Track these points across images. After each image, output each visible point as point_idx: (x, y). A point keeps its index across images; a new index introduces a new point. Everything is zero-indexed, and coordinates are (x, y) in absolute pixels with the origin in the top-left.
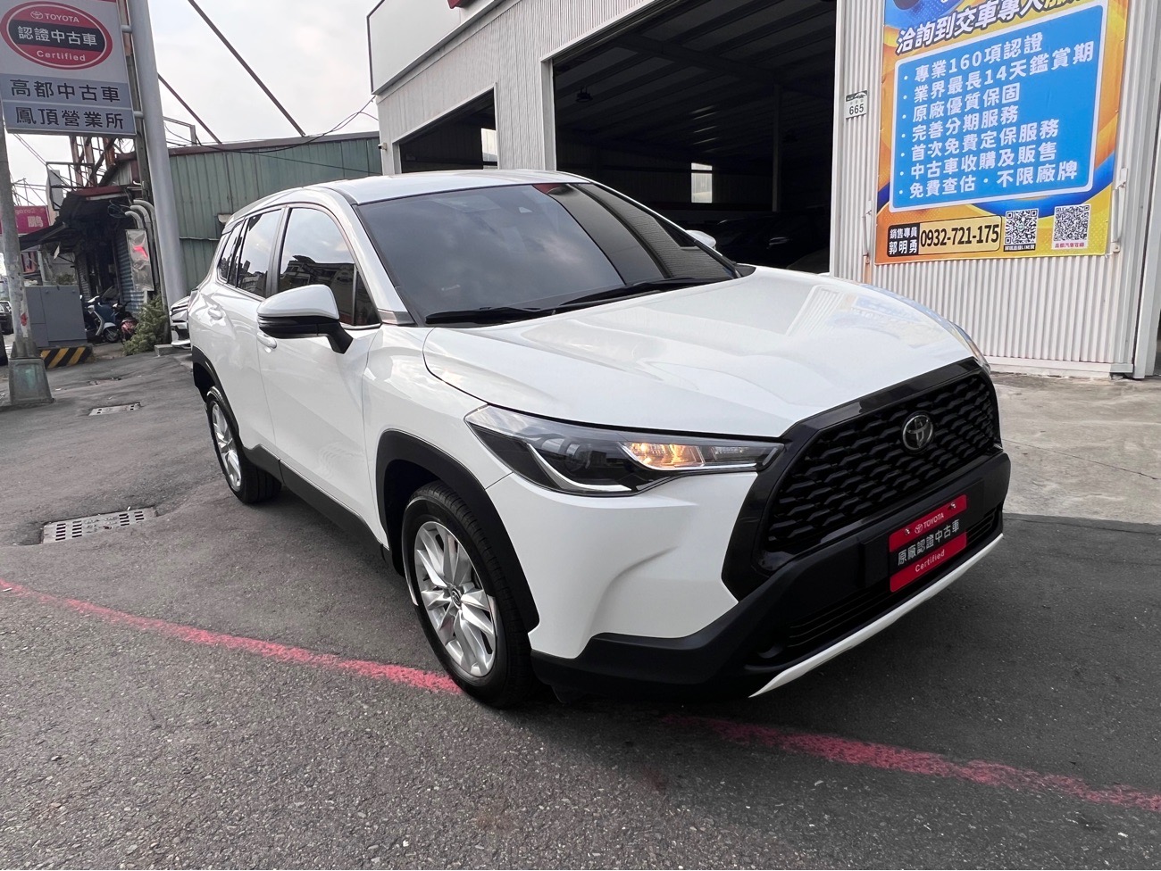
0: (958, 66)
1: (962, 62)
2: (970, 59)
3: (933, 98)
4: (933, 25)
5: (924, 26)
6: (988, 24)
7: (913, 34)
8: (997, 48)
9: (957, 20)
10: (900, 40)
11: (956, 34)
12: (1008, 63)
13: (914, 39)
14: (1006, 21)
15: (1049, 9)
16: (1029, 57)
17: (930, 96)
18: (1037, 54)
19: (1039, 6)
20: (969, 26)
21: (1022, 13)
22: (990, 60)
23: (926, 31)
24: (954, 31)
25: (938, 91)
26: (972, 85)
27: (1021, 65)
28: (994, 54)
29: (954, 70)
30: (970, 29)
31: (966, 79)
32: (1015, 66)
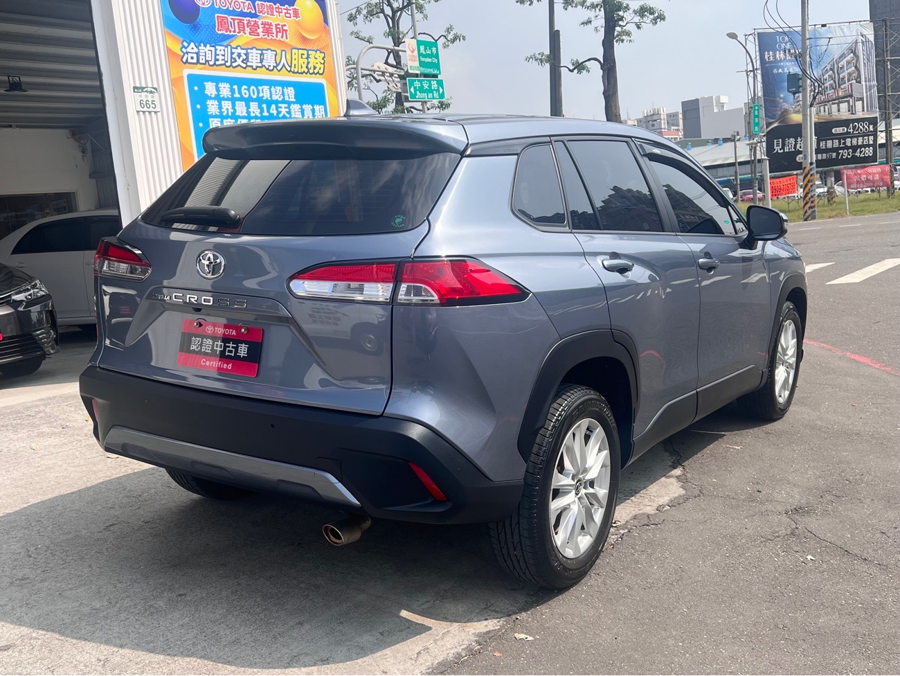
0: (240, 92)
1: (243, 92)
2: (248, 90)
3: (225, 114)
4: (213, 49)
5: (205, 46)
6: (257, 67)
7: (196, 50)
8: (266, 88)
9: (232, 53)
10: (184, 50)
11: (234, 65)
12: (276, 102)
13: (197, 54)
14: (268, 69)
15: (294, 72)
16: (289, 103)
17: (221, 112)
18: (294, 103)
19: (289, 69)
20: (242, 62)
21: (279, 68)
22: (263, 96)
23: (207, 51)
24: (232, 62)
25: (227, 109)
26: (254, 112)
27: (285, 108)
28: (265, 92)
29: (237, 95)
30: (244, 65)
31: (248, 107)
32: (281, 107)
